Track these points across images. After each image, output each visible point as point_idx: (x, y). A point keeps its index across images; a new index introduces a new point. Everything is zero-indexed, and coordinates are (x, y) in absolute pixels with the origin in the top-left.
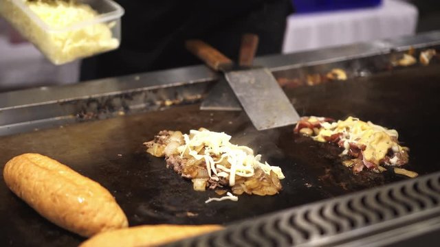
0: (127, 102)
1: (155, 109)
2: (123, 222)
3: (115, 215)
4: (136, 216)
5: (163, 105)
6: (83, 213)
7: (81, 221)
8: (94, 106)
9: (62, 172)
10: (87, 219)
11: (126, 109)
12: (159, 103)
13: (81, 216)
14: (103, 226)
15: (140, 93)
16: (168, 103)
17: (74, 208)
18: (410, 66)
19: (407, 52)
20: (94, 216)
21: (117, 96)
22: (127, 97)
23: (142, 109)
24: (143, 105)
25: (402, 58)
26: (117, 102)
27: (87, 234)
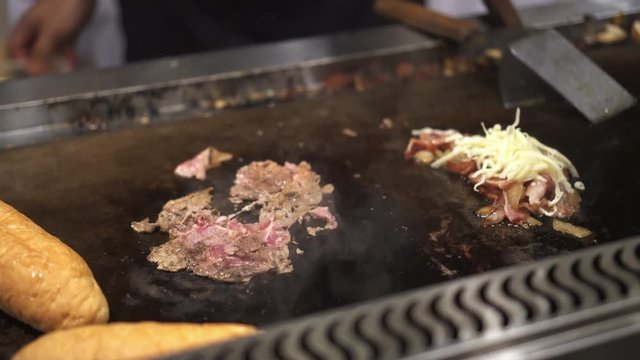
0: (155, 101)
1: (198, 113)
2: (99, 310)
3: (85, 299)
4: (128, 296)
5: (212, 108)
6: (35, 295)
7: (31, 307)
8: (103, 108)
9: (12, 227)
10: (42, 305)
11: (154, 112)
12: (205, 104)
13: (32, 299)
14: (65, 315)
15: (175, 88)
16: (220, 104)
17: (21, 286)
18: (615, 44)
19: (611, 21)
20: (53, 300)
21: (139, 93)
22: (155, 94)
23: (177, 114)
24: (179, 107)
25: (603, 30)
26: (138, 102)
27: (42, 327)
